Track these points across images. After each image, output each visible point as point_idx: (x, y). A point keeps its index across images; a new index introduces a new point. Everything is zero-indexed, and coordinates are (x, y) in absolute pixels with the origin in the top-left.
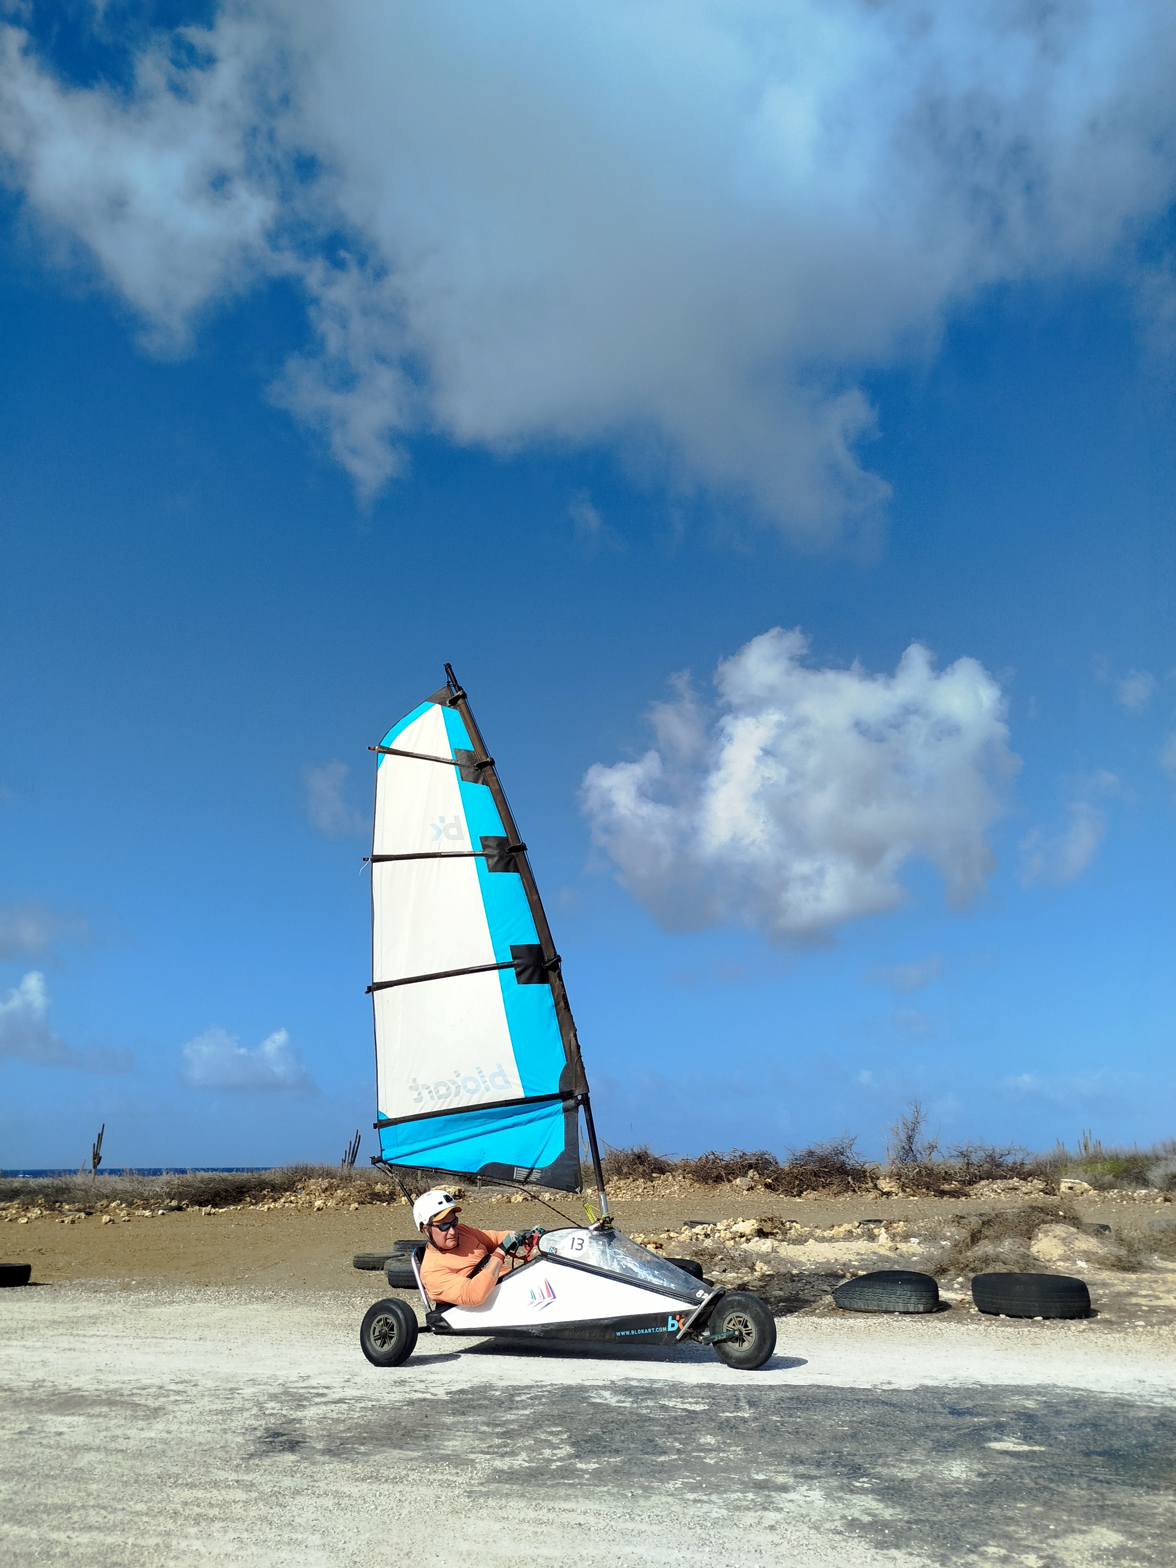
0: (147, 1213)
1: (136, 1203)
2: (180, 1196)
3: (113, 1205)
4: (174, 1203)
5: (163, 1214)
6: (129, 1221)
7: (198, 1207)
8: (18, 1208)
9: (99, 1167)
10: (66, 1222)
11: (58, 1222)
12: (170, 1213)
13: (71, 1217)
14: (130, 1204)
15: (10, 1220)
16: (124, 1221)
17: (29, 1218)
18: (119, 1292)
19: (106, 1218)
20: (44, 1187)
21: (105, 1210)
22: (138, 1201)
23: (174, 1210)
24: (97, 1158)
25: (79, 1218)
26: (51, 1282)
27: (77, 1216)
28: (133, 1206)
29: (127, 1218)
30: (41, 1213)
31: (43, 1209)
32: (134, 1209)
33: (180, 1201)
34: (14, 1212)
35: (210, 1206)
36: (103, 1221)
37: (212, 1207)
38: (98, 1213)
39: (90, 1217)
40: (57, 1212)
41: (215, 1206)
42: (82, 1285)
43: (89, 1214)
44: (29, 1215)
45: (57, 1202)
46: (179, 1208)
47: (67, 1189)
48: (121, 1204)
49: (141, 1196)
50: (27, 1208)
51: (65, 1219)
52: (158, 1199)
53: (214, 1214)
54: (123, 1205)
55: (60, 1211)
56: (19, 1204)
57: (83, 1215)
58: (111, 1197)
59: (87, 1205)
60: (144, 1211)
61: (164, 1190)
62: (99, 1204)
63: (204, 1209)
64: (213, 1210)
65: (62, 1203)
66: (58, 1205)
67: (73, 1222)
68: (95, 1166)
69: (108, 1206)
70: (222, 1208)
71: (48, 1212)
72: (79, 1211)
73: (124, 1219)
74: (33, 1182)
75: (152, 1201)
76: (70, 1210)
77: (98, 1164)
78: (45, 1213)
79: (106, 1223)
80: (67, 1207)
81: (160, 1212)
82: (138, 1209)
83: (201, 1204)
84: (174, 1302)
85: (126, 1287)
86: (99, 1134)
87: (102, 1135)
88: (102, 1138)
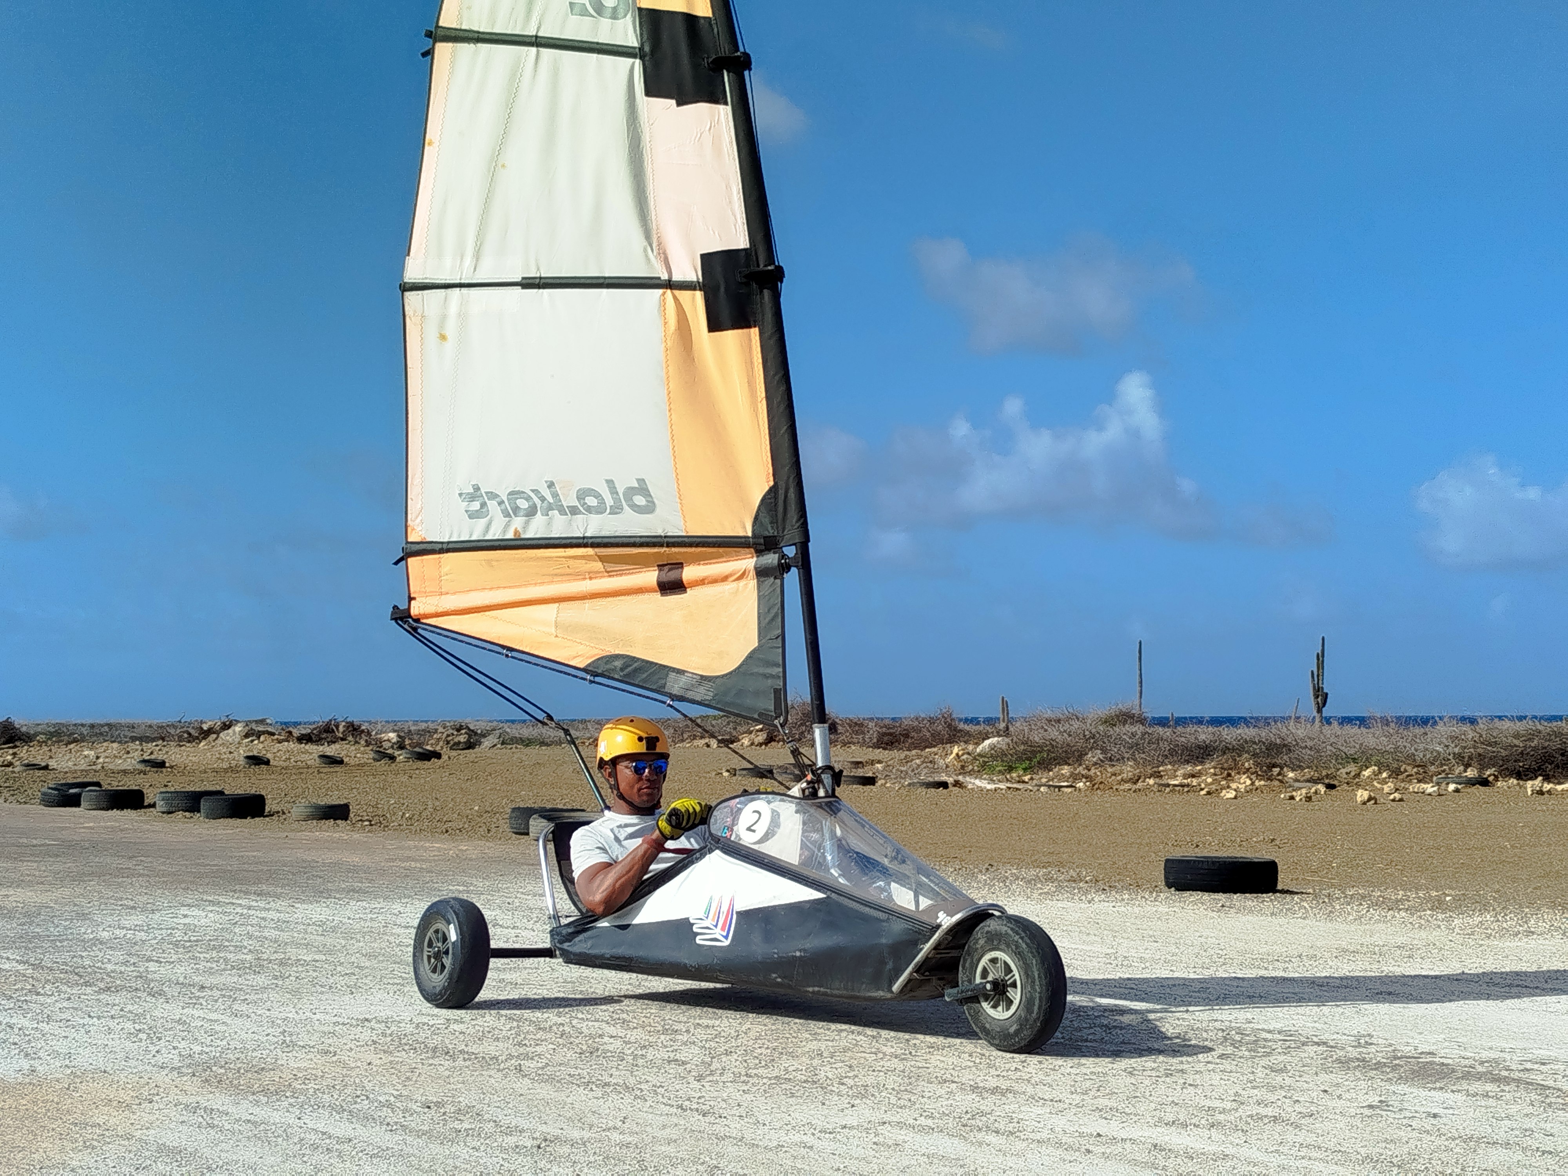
0: (1430, 788)
1: (1406, 771)
2: (1483, 761)
3: (1367, 773)
4: (1471, 773)
5: (1457, 791)
6: (1401, 800)
7: (1515, 782)
8: (1215, 775)
9: (1326, 712)
10: (1298, 799)
11: (1283, 799)
12: (1469, 790)
13: (1304, 791)
14: (1396, 773)
15: (1209, 793)
16: (1393, 800)
17: (1235, 790)
18: (1429, 912)
19: (1362, 795)
20: (1246, 742)
21: (1355, 782)
22: (1409, 768)
23: (1474, 785)
24: (1321, 697)
25: (1316, 793)
26: (1311, 891)
27: (1313, 790)
28: (1400, 777)
29: (1397, 796)
30: (1253, 784)
31: (1253, 777)
32: (1403, 781)
33: (1482, 768)
34: (1209, 780)
35: (1540, 778)
36: (1359, 799)
37: (1544, 780)
38: (1345, 787)
39: (1333, 792)
40: (1276, 783)
41: (1547, 779)
42: (1363, 897)
43: (1331, 787)
44: (1234, 785)
45: (1274, 766)
46: (1485, 783)
47: (1285, 745)
48: (1380, 773)
49: (1411, 759)
50: (1229, 775)
51: (1294, 793)
52: (1442, 765)
53: (1549, 792)
54: (1384, 775)
55: (1281, 781)
56: (1215, 768)
57: (1322, 788)
58: (1362, 759)
59: (1324, 773)
60: (1423, 786)
61: (1450, 750)
62: (1343, 771)
63: (1529, 784)
64: (1547, 787)
65: (1282, 769)
66: (1276, 770)
67: (1309, 799)
68: (1319, 711)
69: (1358, 775)
70: (1560, 783)
71: (1262, 783)
72: (1315, 781)
73: (1392, 797)
74: (1229, 734)
75: (1432, 768)
76: (1297, 780)
77: (1324, 704)
78: (1257, 783)
79: (1364, 803)
80: (1291, 775)
81: (1452, 787)
82: (1410, 782)
83: (1522, 775)
84: (1533, 933)
85: (1438, 905)
86: (1318, 655)
87: (1323, 656)
88: (1323, 661)
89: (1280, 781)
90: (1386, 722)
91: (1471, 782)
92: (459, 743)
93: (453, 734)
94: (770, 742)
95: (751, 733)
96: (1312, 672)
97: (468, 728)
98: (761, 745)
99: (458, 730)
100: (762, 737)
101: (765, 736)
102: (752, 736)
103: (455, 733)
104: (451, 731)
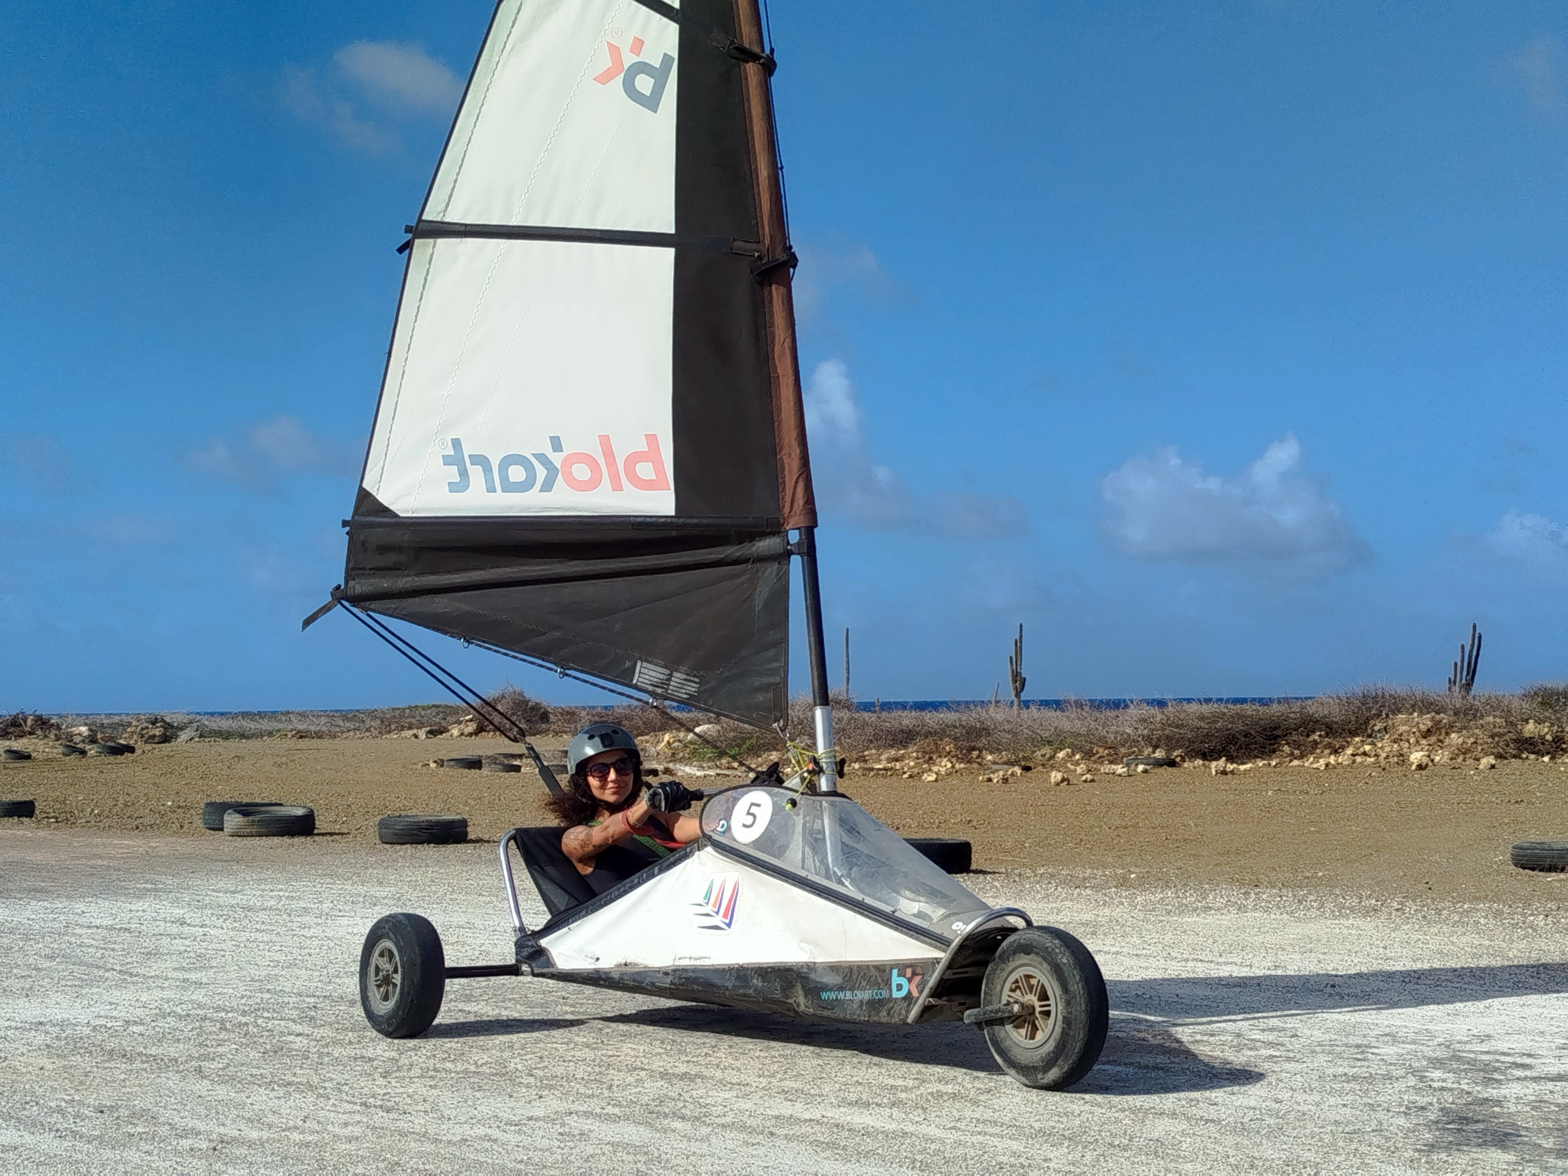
0: (1120, 769)
1: (1098, 752)
2: (1170, 742)
3: (1061, 755)
4: (1159, 754)
5: (1145, 771)
6: (1093, 781)
7: (1201, 762)
8: (918, 758)
9: (1024, 696)
10: (995, 781)
11: (982, 781)
12: (1157, 770)
13: (1001, 773)
14: (1088, 755)
15: (911, 777)
16: (1085, 781)
17: (936, 773)
18: (1113, 890)
19: (1056, 776)
20: (947, 726)
21: (1049, 763)
22: (1101, 750)
23: (1161, 765)
24: (1019, 682)
25: (1012, 774)
26: (1003, 870)
27: (1010, 772)
28: (1092, 759)
29: (1089, 777)
30: (953, 767)
31: (954, 760)
32: (1095, 762)
33: (1169, 751)
34: (912, 764)
35: (1224, 759)
36: (1053, 780)
37: (1227, 760)
38: (1040, 768)
39: (1029, 774)
40: (975, 766)
41: (1231, 759)
42: (1052, 876)
43: (1027, 769)
44: (935, 769)
45: (974, 749)
46: (1172, 763)
47: (984, 729)
48: (1074, 755)
49: (1102, 741)
50: (931, 758)
51: (992, 776)
52: (1131, 747)
53: (1232, 772)
54: (1077, 757)
55: (980, 764)
56: (918, 752)
57: (1018, 770)
58: (1057, 741)
59: (1021, 756)
60: (1113, 766)
61: (1140, 732)
62: (1039, 753)
63: (1214, 764)
64: (1230, 767)
65: (981, 752)
66: (975, 753)
67: (1005, 780)
68: (1018, 695)
69: (1052, 757)
70: (1243, 763)
71: (962, 765)
72: (1011, 764)
73: (1084, 778)
74: (932, 719)
75: (1123, 750)
76: (994, 763)
77: (1022, 690)
78: (957, 766)
79: (1058, 784)
80: (989, 757)
81: (1141, 768)
82: (1102, 763)
83: (1208, 756)
84: (1210, 908)
85: (1123, 883)
86: (1016, 641)
87: (1021, 642)
88: (1021, 647)
89: (978, 763)
90: (1079, 705)
91: (1159, 763)
92: (154, 736)
93: (148, 728)
94: (480, 732)
95: (461, 723)
96: (1011, 658)
97: (163, 720)
98: (470, 735)
99: (153, 724)
100: (471, 727)
101: (475, 726)
102: (462, 726)
103: (150, 726)
104: (146, 725)
